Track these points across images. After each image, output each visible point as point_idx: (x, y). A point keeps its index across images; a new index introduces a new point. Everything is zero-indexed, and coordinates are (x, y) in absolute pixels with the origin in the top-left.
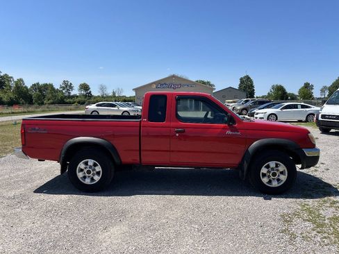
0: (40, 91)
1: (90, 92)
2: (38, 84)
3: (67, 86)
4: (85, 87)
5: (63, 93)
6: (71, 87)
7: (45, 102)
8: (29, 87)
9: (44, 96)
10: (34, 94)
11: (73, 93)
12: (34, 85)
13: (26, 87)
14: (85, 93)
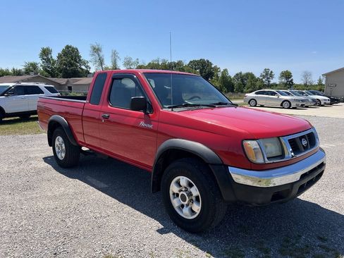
0: (242, 80)
1: (292, 80)
2: (241, 73)
3: (268, 74)
4: (287, 75)
5: (263, 82)
6: (272, 76)
7: (245, 90)
8: (232, 77)
9: (244, 85)
10: (236, 83)
11: (272, 82)
12: (237, 75)
13: (230, 77)
14: (286, 81)
